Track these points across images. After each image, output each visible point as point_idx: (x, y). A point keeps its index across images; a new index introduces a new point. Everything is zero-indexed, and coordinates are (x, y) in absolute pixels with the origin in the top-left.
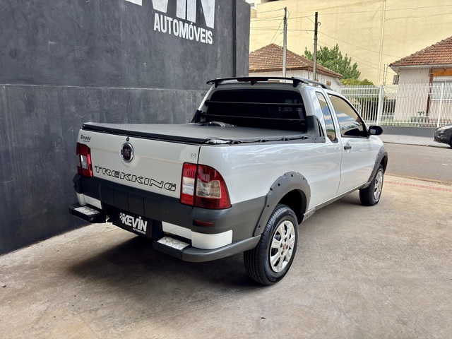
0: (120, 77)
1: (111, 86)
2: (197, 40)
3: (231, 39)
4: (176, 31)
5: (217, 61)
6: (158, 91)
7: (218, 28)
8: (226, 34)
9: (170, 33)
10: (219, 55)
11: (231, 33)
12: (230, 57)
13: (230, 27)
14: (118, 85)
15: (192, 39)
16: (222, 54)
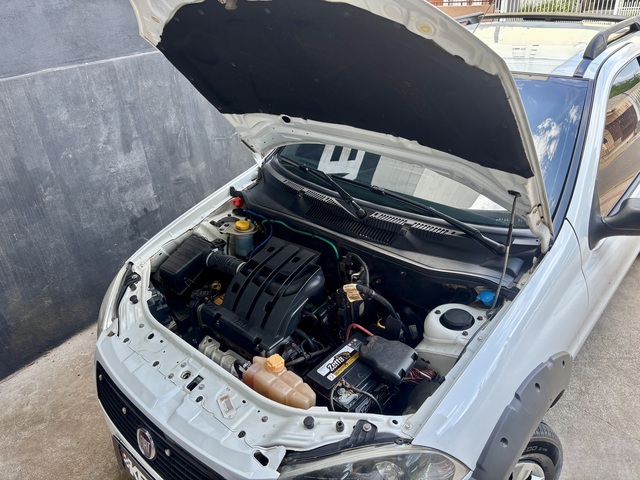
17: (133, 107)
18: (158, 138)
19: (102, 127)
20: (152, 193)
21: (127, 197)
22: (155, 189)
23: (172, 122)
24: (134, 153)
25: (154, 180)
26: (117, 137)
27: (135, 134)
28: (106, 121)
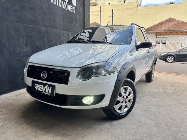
0: (35, 21)
1: (31, 25)
2: (69, 10)
3: (82, 12)
4: (60, 5)
5: (77, 20)
7: (78, 7)
8: (81, 10)
10: (78, 18)
11: (83, 10)
12: (82, 19)
13: (82, 7)
14: (35, 25)
15: (67, 9)
17: (29, 37)
18: (34, 46)
23: (38, 43)
26: (25, 42)
27: (29, 43)
28: (23, 38)
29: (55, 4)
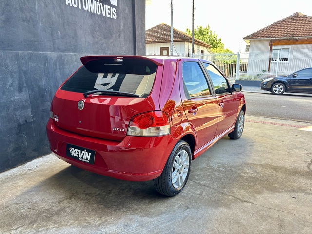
0: (36, 43)
1: (28, 50)
2: (104, 15)
3: (130, 15)
4: (86, 7)
5: (120, 32)
6: (71, 56)
7: (121, 6)
8: (127, 11)
9: (80, 7)
10: (122, 27)
11: (131, 11)
12: (131, 29)
13: (130, 5)
14: (35, 50)
16: (124, 26)
17: (25, 73)
18: (36, 89)
19: (9, 79)
20: (30, 113)
21: (17, 113)
22: (32, 112)
23: (43, 83)
24: (23, 93)
25: (32, 107)
26: (16, 84)
27: (25, 85)
28: (12, 77)
29: (75, 6)
